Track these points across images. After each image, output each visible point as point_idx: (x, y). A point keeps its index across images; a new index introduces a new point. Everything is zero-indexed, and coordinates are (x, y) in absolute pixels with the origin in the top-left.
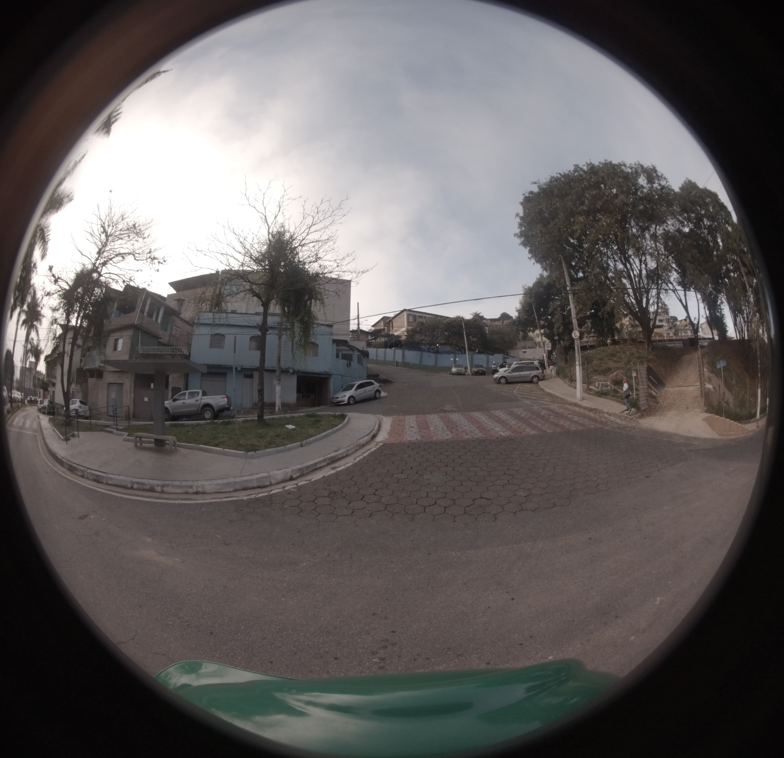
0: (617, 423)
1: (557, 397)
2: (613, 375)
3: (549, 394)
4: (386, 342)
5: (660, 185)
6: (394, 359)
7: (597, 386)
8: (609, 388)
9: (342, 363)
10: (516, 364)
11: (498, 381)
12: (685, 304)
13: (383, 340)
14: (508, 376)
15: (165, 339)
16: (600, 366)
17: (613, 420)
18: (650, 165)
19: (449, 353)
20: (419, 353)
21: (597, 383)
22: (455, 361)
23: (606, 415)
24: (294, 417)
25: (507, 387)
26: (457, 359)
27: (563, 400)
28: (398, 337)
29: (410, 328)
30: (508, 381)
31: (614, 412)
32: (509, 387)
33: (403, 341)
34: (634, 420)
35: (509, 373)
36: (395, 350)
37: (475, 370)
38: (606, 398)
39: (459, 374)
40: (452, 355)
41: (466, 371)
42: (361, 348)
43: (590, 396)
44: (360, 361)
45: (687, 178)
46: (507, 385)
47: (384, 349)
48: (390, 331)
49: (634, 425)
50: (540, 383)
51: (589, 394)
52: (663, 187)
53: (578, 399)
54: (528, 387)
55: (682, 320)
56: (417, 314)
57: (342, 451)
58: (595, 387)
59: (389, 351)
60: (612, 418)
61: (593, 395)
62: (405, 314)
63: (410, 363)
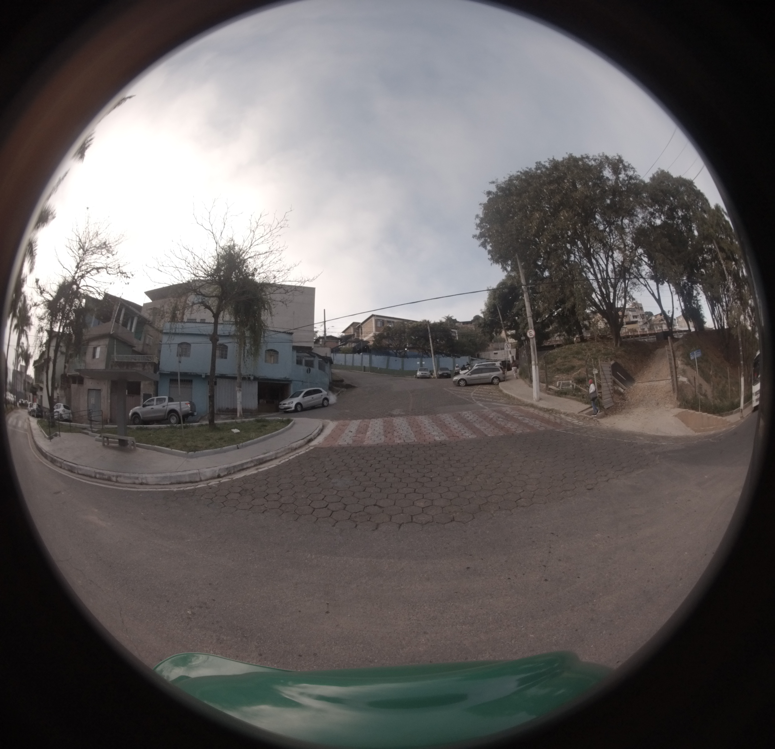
0: (573, 424)
1: (514, 398)
2: (575, 374)
3: (507, 396)
4: (354, 348)
5: (627, 176)
6: (362, 364)
7: (558, 385)
8: (571, 386)
9: (303, 368)
10: (477, 366)
11: (458, 383)
12: (657, 297)
13: (353, 345)
14: (468, 378)
15: (139, 348)
16: (563, 365)
17: (569, 420)
18: (616, 155)
19: (415, 357)
20: (386, 357)
21: (558, 383)
22: (421, 364)
23: (563, 416)
24: (244, 422)
25: (465, 390)
26: (423, 363)
27: (519, 401)
28: (367, 342)
29: (378, 333)
30: (468, 384)
31: (572, 412)
32: (468, 390)
33: (371, 346)
34: (594, 420)
35: (468, 375)
36: (362, 355)
37: (440, 373)
38: (566, 397)
39: (423, 377)
40: (418, 359)
41: (432, 374)
42: (323, 354)
43: (549, 396)
44: (321, 367)
45: (659, 169)
46: (466, 388)
47: (352, 355)
48: (359, 337)
49: (593, 425)
50: (501, 384)
51: (548, 394)
52: (631, 178)
53: (534, 399)
54: (487, 389)
55: (657, 315)
56: (386, 319)
57: (271, 453)
58: (555, 386)
59: (357, 356)
60: (569, 419)
61: (552, 395)
62: (373, 319)
63: (377, 368)
